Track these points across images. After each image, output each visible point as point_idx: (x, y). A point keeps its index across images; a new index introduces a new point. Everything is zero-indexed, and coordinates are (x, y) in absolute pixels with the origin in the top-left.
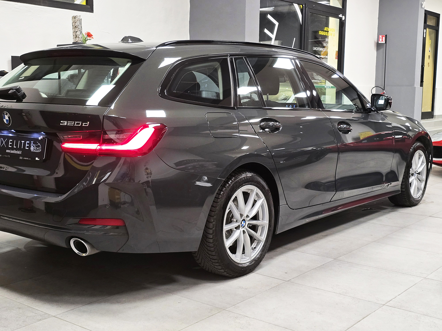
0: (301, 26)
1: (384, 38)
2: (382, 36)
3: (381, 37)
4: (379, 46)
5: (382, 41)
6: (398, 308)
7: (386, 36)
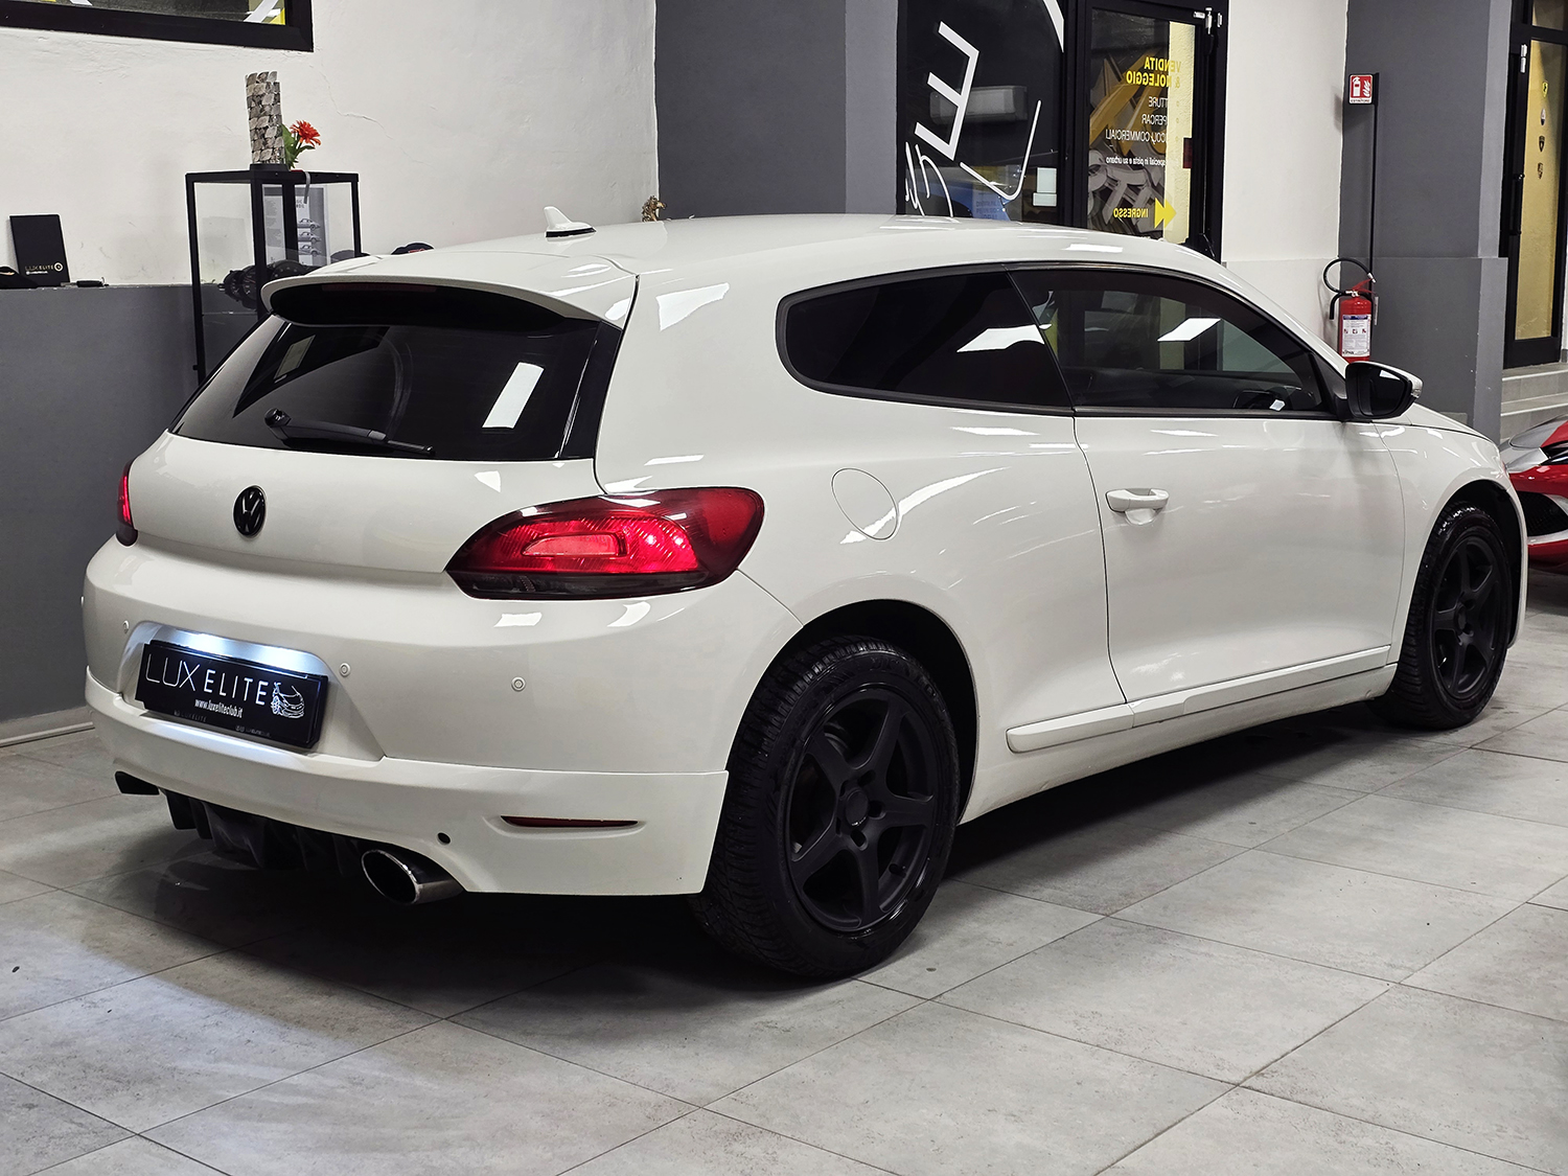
0: (1062, 57)
1: (1368, 86)
2: (1361, 80)
3: (1359, 83)
4: (1349, 113)
5: (1362, 94)
6: (1282, 1094)
7: (1376, 77)
